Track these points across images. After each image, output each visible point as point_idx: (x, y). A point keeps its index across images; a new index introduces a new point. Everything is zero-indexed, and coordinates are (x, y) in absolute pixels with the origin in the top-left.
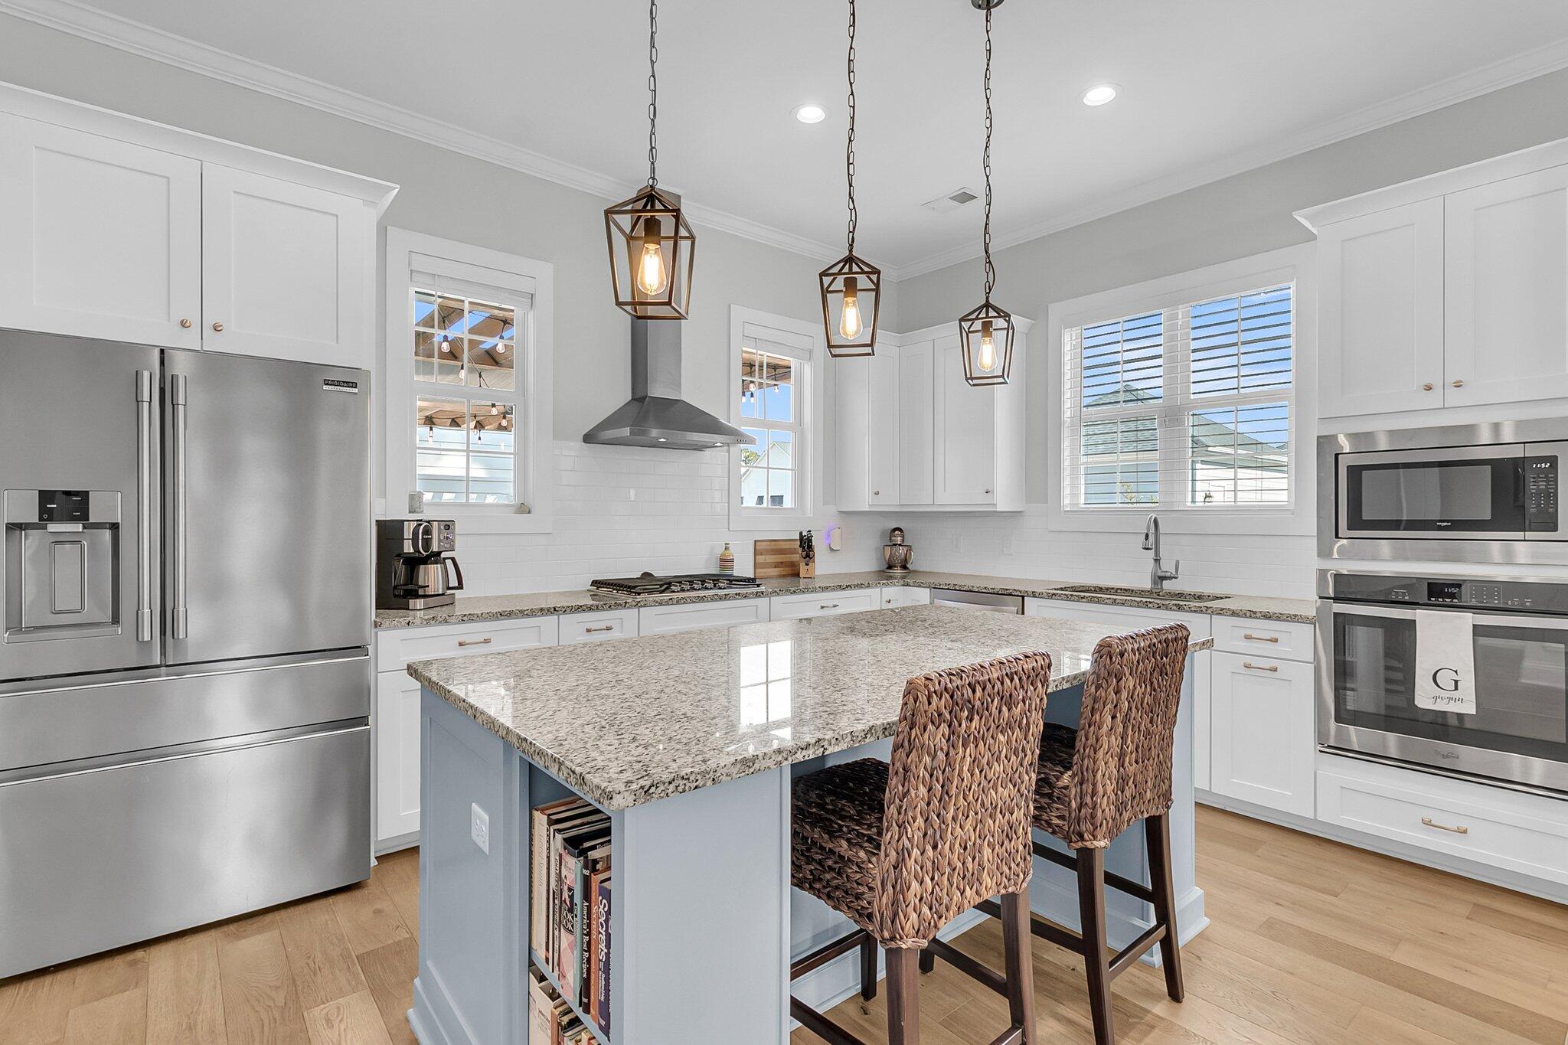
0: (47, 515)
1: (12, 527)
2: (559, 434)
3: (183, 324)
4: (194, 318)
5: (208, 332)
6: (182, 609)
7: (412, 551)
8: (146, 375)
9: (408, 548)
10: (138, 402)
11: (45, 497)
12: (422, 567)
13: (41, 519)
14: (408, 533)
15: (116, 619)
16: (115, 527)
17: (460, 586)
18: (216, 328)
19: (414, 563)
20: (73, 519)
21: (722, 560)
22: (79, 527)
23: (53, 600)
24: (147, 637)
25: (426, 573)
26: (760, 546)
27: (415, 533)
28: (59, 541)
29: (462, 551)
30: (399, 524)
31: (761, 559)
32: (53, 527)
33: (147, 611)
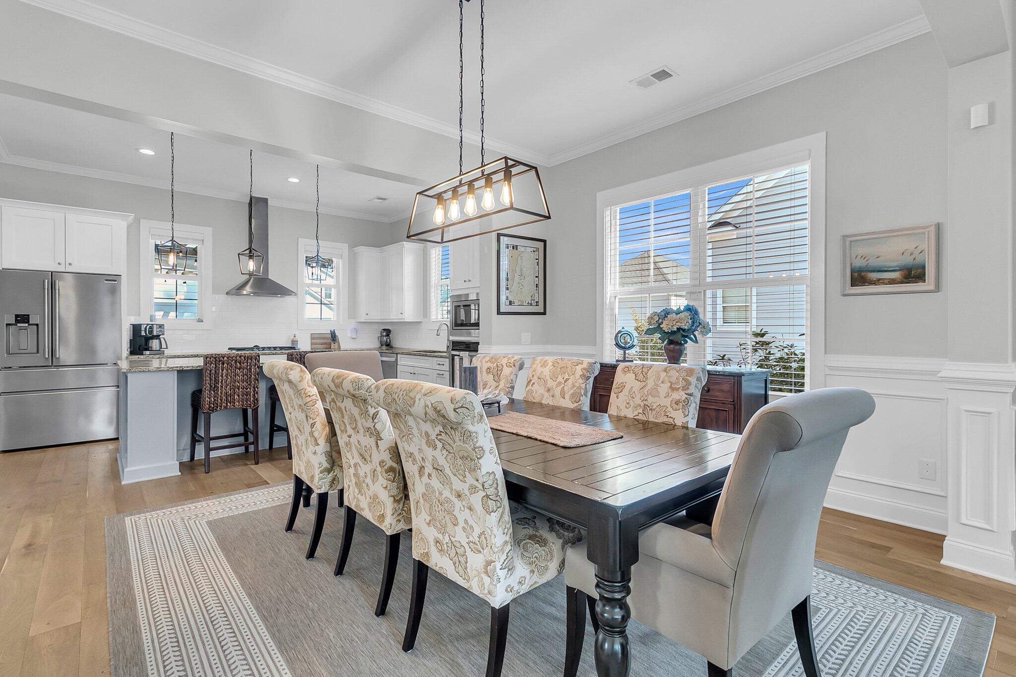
0: (17, 321)
1: (7, 325)
2: (215, 291)
3: (59, 264)
4: (63, 262)
5: (67, 265)
6: (58, 349)
7: (145, 334)
8: (46, 281)
9: (143, 334)
10: (44, 289)
11: (17, 316)
12: (151, 341)
13: (16, 322)
14: (143, 329)
15: (38, 352)
16: (37, 325)
17: (167, 348)
18: (70, 264)
19: (147, 339)
20: (26, 323)
21: (292, 341)
22: (27, 325)
23: (19, 345)
24: (47, 357)
25: (152, 343)
26: (313, 336)
27: (146, 328)
28: (21, 329)
29: (167, 336)
30: (140, 325)
31: (314, 341)
32: (19, 325)
33: (47, 349)
